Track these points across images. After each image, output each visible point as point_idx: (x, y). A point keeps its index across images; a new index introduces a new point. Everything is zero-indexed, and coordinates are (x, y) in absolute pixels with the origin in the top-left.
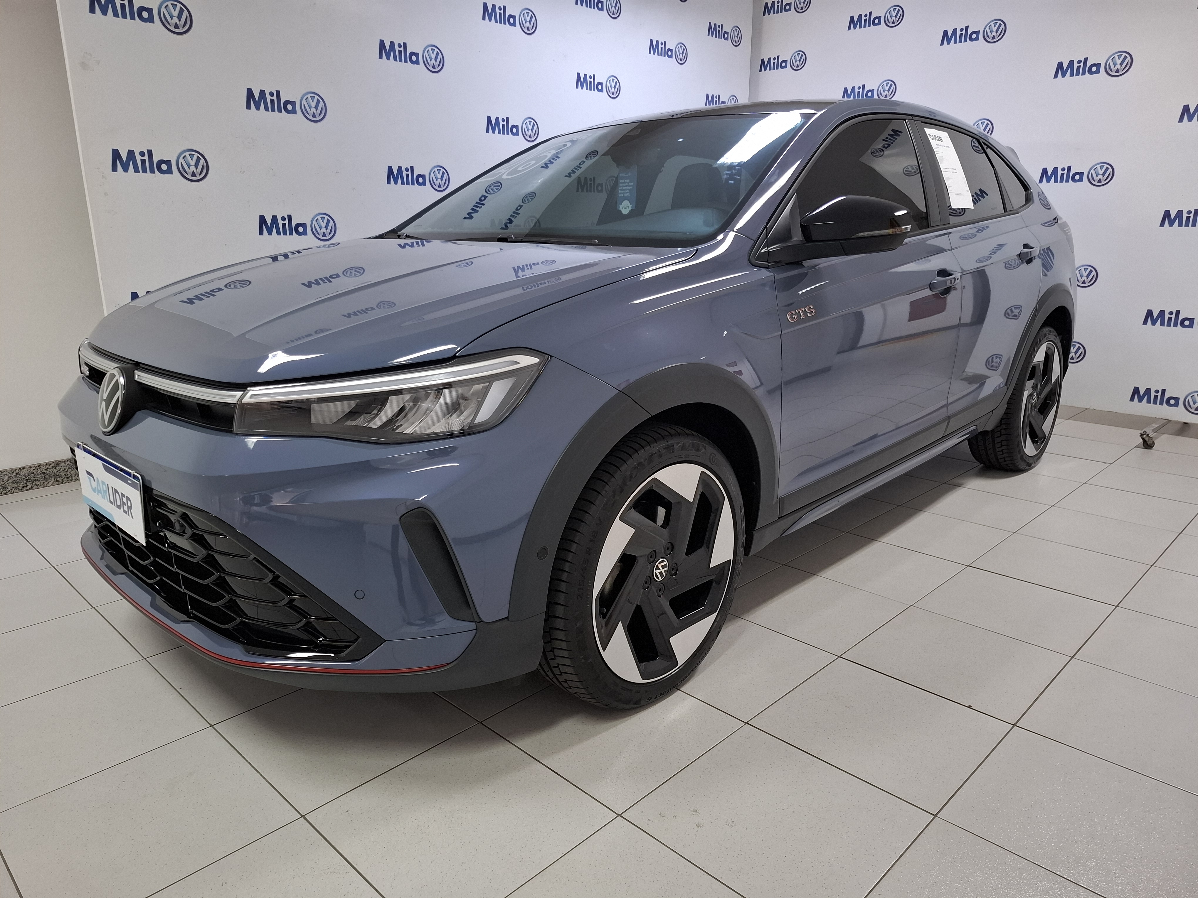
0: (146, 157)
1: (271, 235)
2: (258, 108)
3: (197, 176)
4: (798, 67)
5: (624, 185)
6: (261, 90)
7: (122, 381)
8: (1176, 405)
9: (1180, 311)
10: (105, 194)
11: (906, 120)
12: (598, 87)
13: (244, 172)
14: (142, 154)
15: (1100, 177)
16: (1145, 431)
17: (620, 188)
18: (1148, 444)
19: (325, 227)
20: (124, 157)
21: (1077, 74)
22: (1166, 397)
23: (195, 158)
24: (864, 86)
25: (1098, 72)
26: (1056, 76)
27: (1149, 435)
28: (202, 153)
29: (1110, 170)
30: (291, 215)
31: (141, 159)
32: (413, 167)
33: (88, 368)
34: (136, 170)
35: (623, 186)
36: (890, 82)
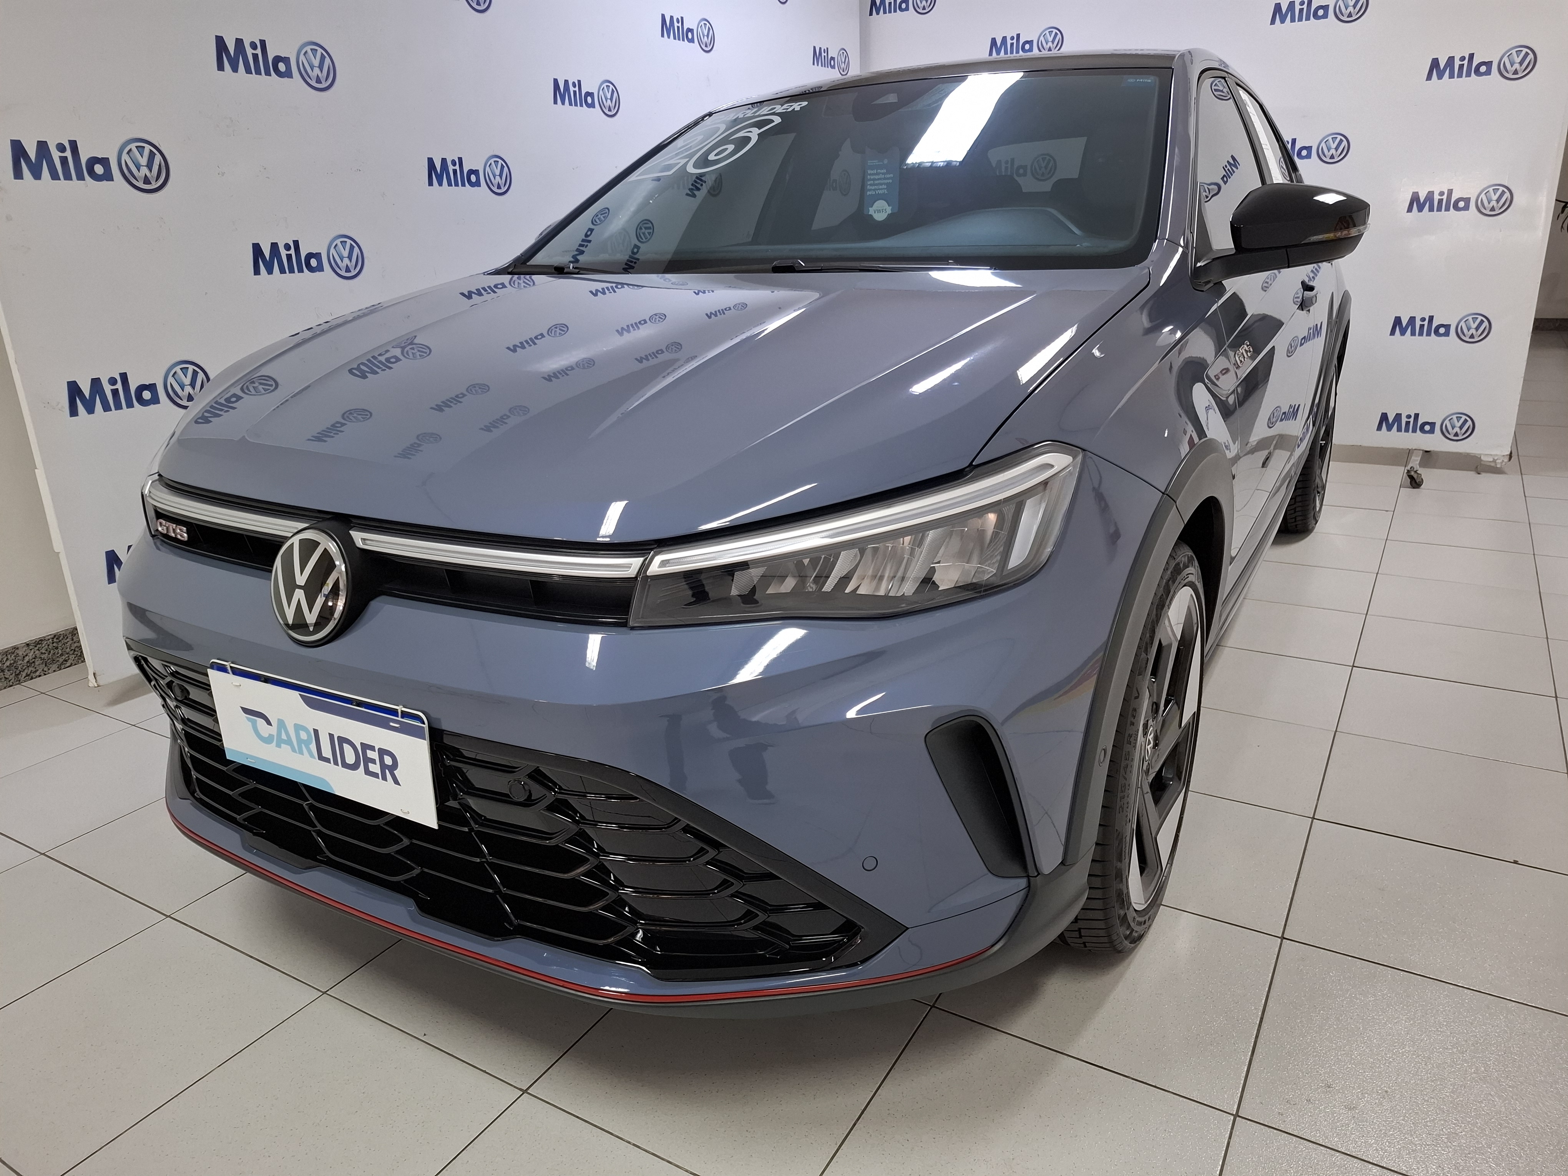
0: (68, 154)
1: (272, 273)
2: (235, 69)
3: (153, 182)
4: (925, 9)
5: (877, 177)
6: (236, 39)
7: (333, 548)
8: (1432, 431)
9: (1433, 316)
10: (7, 217)
11: (1226, 79)
12: (687, 35)
13: (223, 174)
14: (61, 148)
15: (1333, 151)
16: (1412, 467)
17: (869, 183)
18: (1415, 482)
19: (348, 257)
20: (32, 153)
21: (1300, 19)
22: (1420, 423)
23: (146, 153)
24: (1018, 36)
25: (1325, 16)
26: (1273, 22)
27: (1418, 472)
28: (157, 145)
29: (1345, 143)
30: (298, 241)
31: (60, 157)
32: (461, 158)
33: (185, 529)
34: (54, 176)
35: (874, 180)
36: (1055, 31)
